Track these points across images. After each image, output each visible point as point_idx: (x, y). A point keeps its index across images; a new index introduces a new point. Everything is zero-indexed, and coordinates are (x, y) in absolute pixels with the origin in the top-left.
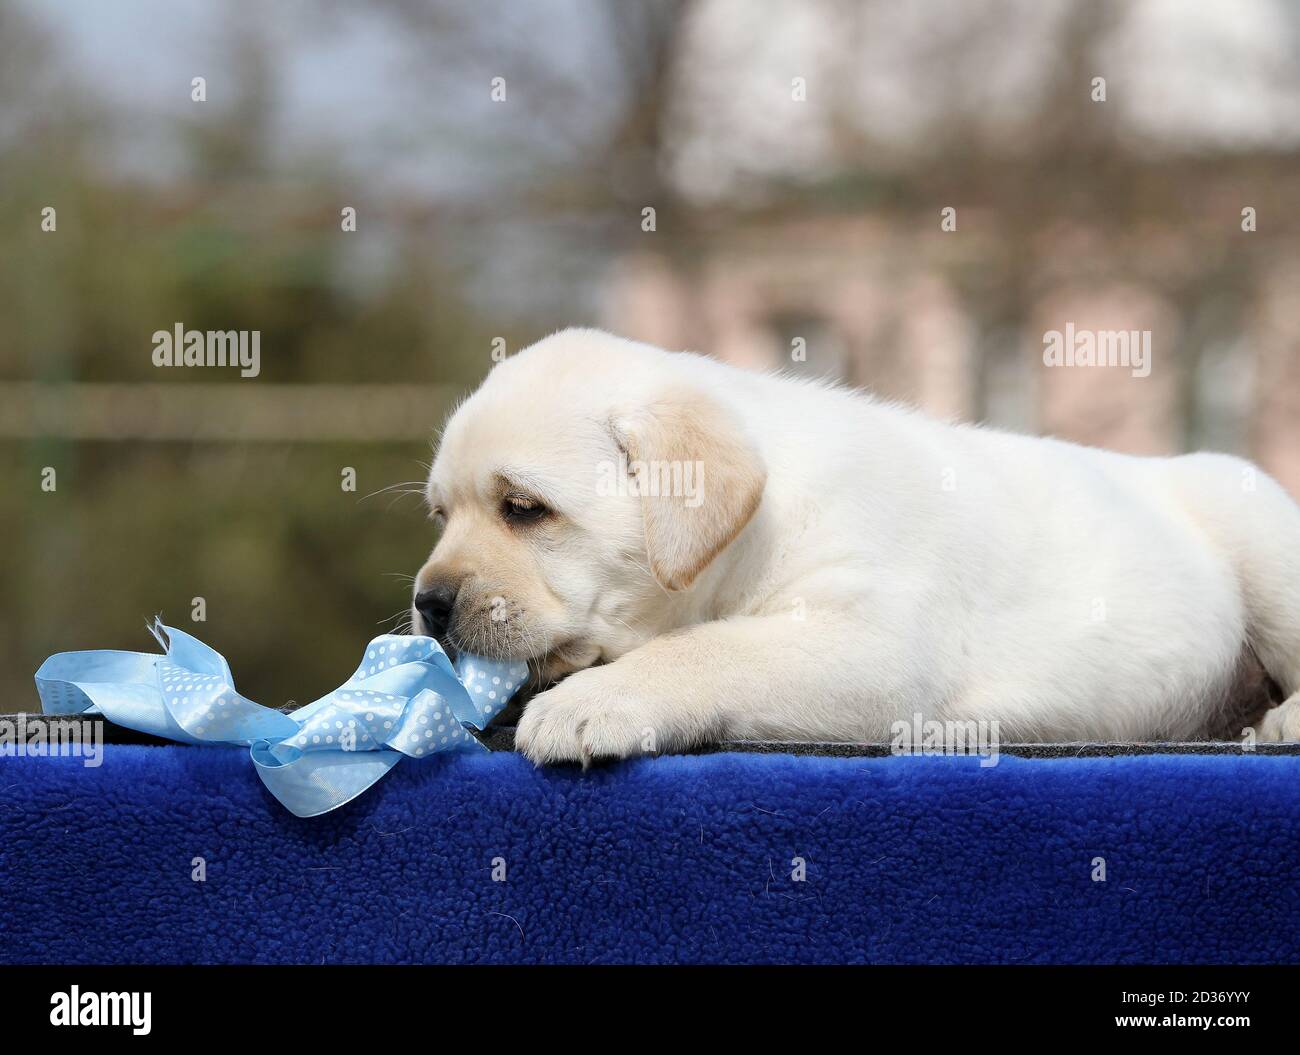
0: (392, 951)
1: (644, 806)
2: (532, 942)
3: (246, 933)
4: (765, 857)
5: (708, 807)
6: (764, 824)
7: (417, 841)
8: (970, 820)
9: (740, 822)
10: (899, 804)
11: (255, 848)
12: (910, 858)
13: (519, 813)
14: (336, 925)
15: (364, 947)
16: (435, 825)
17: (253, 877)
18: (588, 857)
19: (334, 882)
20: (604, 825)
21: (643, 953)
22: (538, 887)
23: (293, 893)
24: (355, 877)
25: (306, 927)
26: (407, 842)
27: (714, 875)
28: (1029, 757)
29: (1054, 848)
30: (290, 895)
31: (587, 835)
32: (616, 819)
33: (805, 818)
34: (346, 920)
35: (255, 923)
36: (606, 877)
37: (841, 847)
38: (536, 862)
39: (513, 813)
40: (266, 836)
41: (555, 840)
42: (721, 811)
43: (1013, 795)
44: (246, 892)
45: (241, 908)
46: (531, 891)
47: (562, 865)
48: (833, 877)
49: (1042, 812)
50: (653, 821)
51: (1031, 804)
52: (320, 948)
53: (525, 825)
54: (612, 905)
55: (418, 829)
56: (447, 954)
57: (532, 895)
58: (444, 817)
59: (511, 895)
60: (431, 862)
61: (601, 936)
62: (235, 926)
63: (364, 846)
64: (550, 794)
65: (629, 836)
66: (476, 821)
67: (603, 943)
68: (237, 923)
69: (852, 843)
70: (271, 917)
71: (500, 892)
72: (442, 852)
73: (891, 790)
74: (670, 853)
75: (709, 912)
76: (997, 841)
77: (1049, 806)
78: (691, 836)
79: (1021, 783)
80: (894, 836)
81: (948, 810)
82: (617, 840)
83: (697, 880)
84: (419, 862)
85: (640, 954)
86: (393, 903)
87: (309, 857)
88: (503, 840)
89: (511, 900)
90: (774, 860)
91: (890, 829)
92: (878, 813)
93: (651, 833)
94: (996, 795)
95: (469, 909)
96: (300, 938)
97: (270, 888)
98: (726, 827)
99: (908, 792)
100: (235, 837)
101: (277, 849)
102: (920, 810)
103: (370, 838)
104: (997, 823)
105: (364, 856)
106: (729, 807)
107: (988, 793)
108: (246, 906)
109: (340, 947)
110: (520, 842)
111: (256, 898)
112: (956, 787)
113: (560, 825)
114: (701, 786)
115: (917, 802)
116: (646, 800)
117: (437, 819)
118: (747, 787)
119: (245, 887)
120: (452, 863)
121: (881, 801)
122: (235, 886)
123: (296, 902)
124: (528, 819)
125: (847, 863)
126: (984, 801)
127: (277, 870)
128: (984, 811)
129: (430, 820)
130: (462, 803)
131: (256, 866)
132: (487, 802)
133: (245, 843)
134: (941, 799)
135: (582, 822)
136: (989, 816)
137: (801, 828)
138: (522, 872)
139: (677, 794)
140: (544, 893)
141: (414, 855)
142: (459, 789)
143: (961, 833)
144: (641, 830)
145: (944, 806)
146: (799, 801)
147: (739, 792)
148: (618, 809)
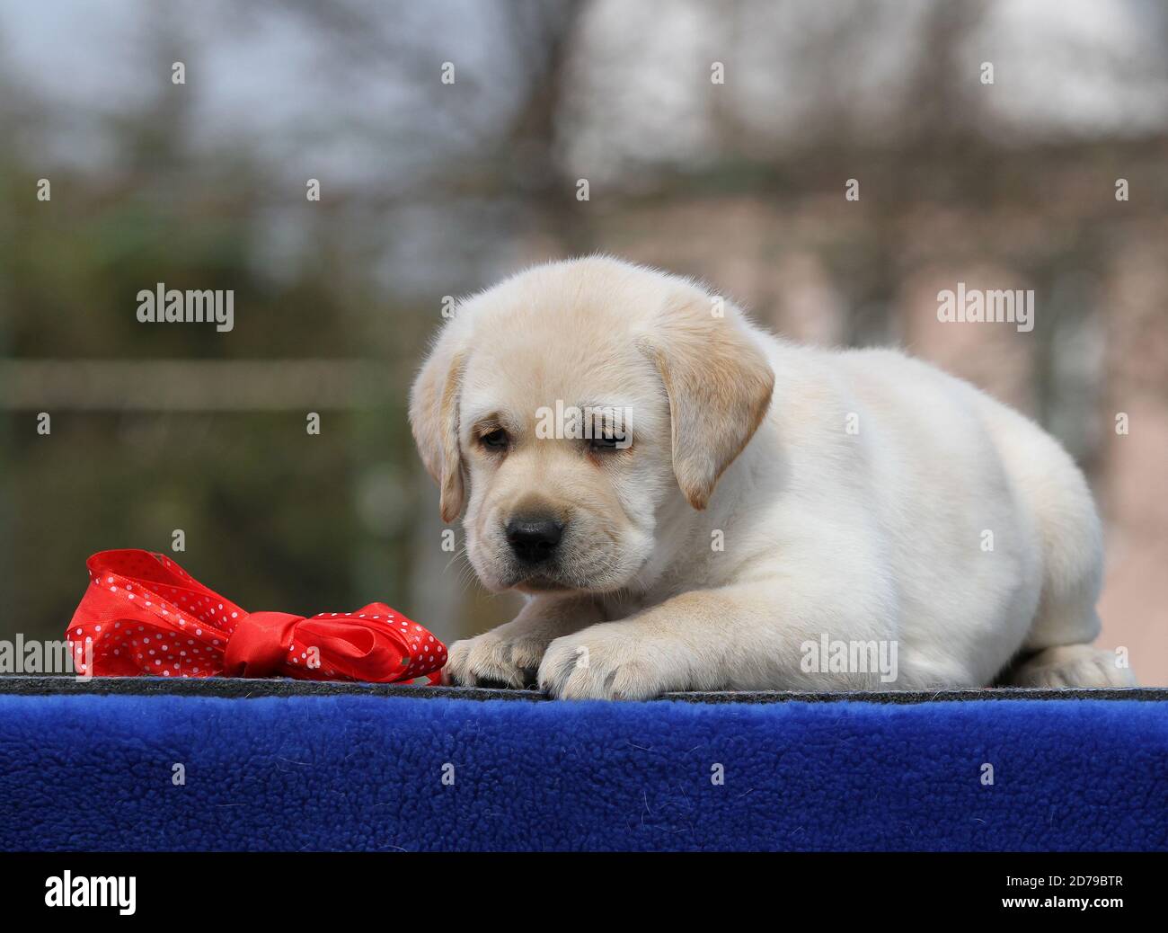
1: (527, 744)
4: (640, 792)
5: (587, 745)
6: (638, 760)
7: (317, 779)
8: (831, 755)
9: (616, 758)
10: (765, 741)
12: (775, 791)
13: (411, 753)
16: (334, 764)
17: (164, 814)
18: (475, 792)
19: (240, 818)
20: (490, 762)
22: (430, 821)
23: (201, 829)
24: (259, 813)
26: (308, 780)
27: (592, 808)
29: (910, 782)
30: (198, 830)
31: (474, 771)
32: (501, 757)
33: (678, 754)
36: (493, 811)
38: (428, 797)
39: (406, 752)
42: (598, 749)
43: (871, 734)
44: (159, 828)
46: (423, 825)
47: (451, 800)
48: (704, 810)
49: (898, 748)
50: (535, 759)
51: (888, 742)
53: (417, 763)
55: (317, 767)
57: (424, 829)
58: (341, 756)
59: (405, 830)
60: (331, 798)
63: (268, 784)
64: (439, 735)
65: (513, 773)
66: (371, 760)
71: (394, 826)
72: (340, 789)
73: (757, 728)
74: (551, 788)
76: (857, 776)
77: (905, 743)
78: (571, 772)
80: (760, 771)
81: (810, 746)
82: (503, 777)
83: (577, 813)
84: (318, 799)
86: (295, 837)
87: (217, 795)
88: (398, 778)
89: (405, 834)
90: (649, 794)
91: (756, 764)
92: (745, 750)
93: (534, 770)
94: (855, 734)
95: (366, 842)
97: (180, 824)
98: (603, 763)
99: (773, 730)
100: (148, 777)
102: (783, 747)
103: (273, 776)
104: (856, 759)
105: (268, 793)
106: (606, 744)
107: (848, 732)
108: (158, 841)
110: (413, 779)
111: (167, 833)
112: (817, 726)
114: (580, 726)
115: (782, 738)
116: (528, 739)
117: (335, 759)
118: (624, 727)
119: (157, 823)
120: (350, 799)
121: (748, 738)
122: (148, 823)
123: (204, 837)
124: (419, 757)
125: (717, 797)
126: (844, 739)
127: (187, 807)
128: (844, 747)
129: (328, 759)
130: (358, 743)
131: (167, 804)
132: (382, 742)
133: (157, 782)
134: (804, 736)
135: (470, 758)
136: (848, 752)
137: (674, 763)
138: (414, 807)
139: (558, 733)
140: (435, 827)
141: (314, 792)
142: (356, 730)
143: (823, 768)
144: (525, 767)
145: (806, 743)
146: (671, 738)
147: (616, 731)
148: (503, 748)
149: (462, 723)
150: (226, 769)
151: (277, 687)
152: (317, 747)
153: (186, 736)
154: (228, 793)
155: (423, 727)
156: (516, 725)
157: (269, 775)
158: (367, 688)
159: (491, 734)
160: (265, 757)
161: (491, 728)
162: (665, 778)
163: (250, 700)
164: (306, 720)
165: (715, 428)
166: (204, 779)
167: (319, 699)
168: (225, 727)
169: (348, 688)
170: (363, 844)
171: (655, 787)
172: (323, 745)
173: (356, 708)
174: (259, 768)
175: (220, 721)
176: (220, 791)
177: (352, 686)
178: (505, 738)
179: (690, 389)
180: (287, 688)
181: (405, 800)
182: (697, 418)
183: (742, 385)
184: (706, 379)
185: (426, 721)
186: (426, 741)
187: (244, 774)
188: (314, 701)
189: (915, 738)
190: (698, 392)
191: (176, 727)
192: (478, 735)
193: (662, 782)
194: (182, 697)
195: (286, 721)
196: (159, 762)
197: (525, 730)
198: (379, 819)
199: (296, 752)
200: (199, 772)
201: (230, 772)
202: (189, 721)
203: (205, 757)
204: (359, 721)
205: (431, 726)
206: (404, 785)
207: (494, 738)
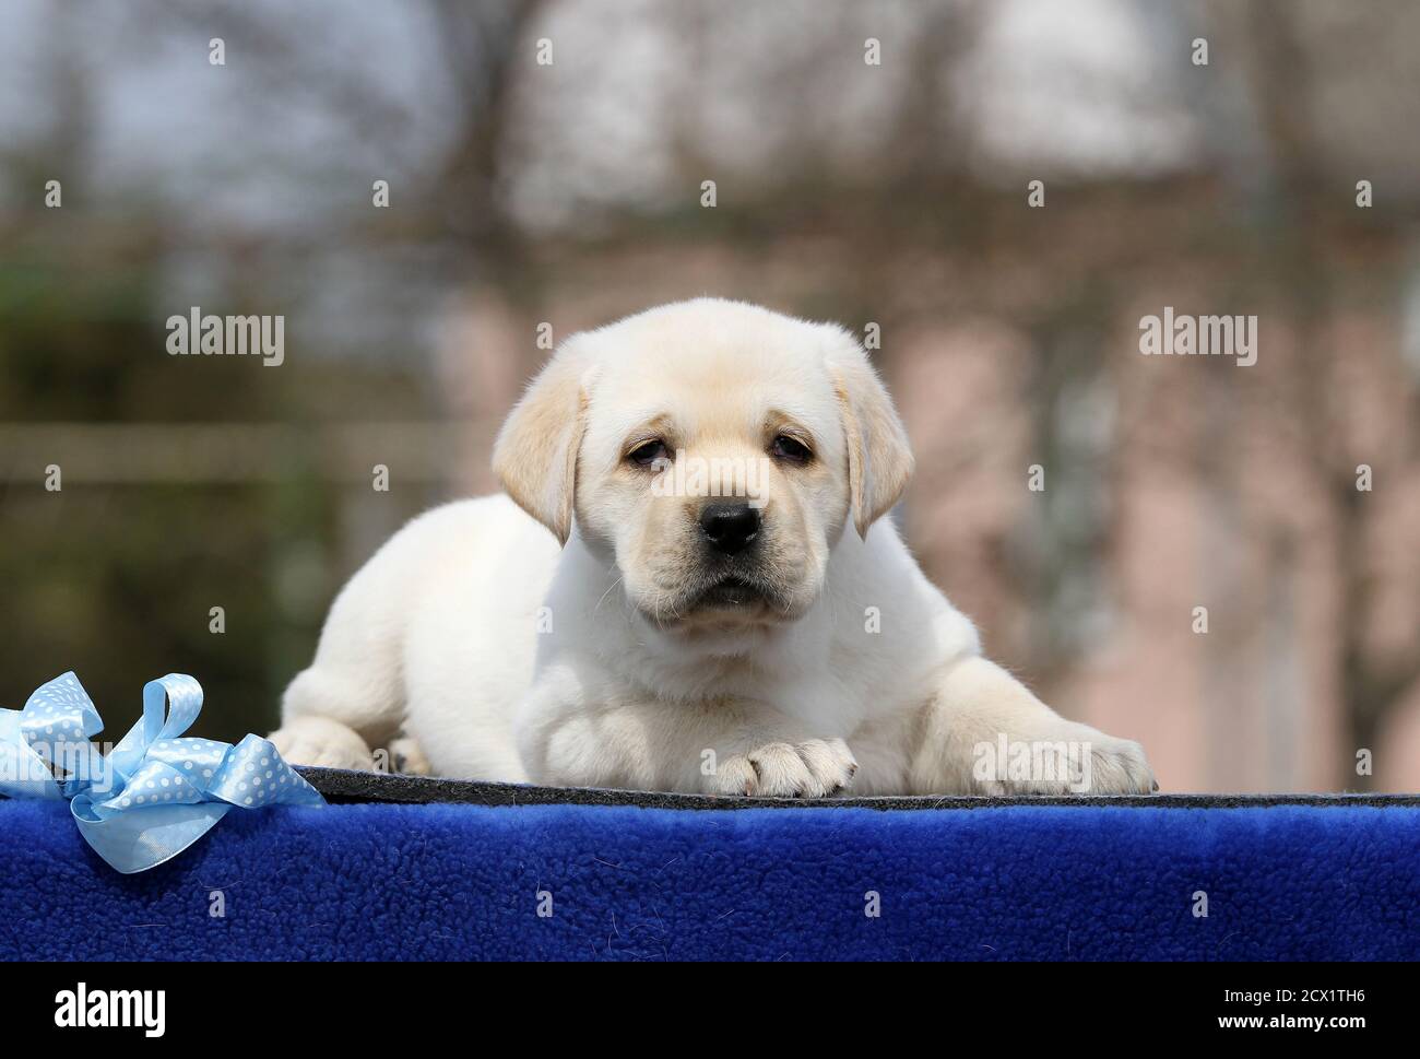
1: (480, 858)
4: (608, 911)
5: (548, 859)
6: (606, 877)
7: (244, 896)
8: (823, 872)
9: (581, 874)
10: (748, 857)
11: (76, 904)
12: (760, 912)
13: (351, 867)
16: (264, 879)
17: (73, 934)
18: (422, 911)
19: (157, 939)
20: (439, 877)
22: (371, 944)
23: (114, 951)
24: (179, 935)
27: (554, 929)
29: (910, 902)
30: (112, 954)
31: (421, 888)
32: (452, 872)
33: (650, 870)
36: (442, 932)
37: (688, 901)
38: (369, 918)
39: (345, 866)
40: (87, 891)
41: (388, 894)
42: (561, 864)
43: (868, 849)
44: (66, 951)
46: (363, 949)
47: (396, 921)
48: (681, 933)
49: (897, 865)
50: (490, 874)
51: (886, 857)
53: (357, 879)
55: (246, 884)
57: (364, 953)
58: (273, 871)
59: (342, 953)
60: (260, 919)
63: (189, 902)
64: (383, 848)
65: (465, 890)
66: (306, 875)
69: (699, 896)
71: (331, 950)
72: (272, 907)
73: (740, 842)
77: (905, 859)
78: (530, 889)
80: (743, 889)
81: (799, 862)
82: (453, 893)
83: (536, 935)
84: (247, 918)
87: (132, 914)
88: (335, 895)
90: (617, 914)
91: (739, 882)
92: (726, 866)
93: (488, 886)
94: (849, 848)
97: (91, 946)
98: (567, 880)
99: (758, 846)
100: (55, 893)
101: (98, 906)
102: (770, 863)
103: (196, 893)
105: (189, 913)
106: (570, 859)
107: (842, 845)
110: (352, 897)
112: (808, 839)
113: (393, 878)
114: (540, 838)
115: (767, 854)
116: (482, 852)
117: (265, 874)
120: (281, 918)
121: (729, 853)
124: (360, 872)
125: (694, 918)
126: (836, 854)
127: (98, 927)
128: (837, 864)
129: (258, 874)
130: (291, 857)
131: (76, 923)
132: (318, 856)
133: (65, 898)
134: (793, 851)
135: (417, 874)
136: (842, 870)
137: (645, 880)
138: (354, 929)
139: (515, 847)
141: (242, 911)
142: (289, 843)
143: (814, 886)
144: (479, 883)
145: (796, 859)
146: (643, 853)
147: (581, 845)
148: (453, 862)
149: (407, 834)
152: (246, 862)
154: (143, 912)
155: (364, 839)
157: (191, 893)
159: (440, 847)
161: (439, 839)
162: (635, 896)
166: (117, 896)
171: (625, 906)
172: (253, 860)
176: (135, 910)
178: (455, 852)
181: (344, 921)
185: (366, 833)
186: (367, 855)
187: (163, 890)
192: (425, 848)
193: (632, 900)
196: (67, 876)
197: (478, 842)
199: (222, 867)
200: (110, 889)
201: (146, 889)
204: (291, 834)
205: (372, 838)
206: (341, 903)
207: (443, 851)
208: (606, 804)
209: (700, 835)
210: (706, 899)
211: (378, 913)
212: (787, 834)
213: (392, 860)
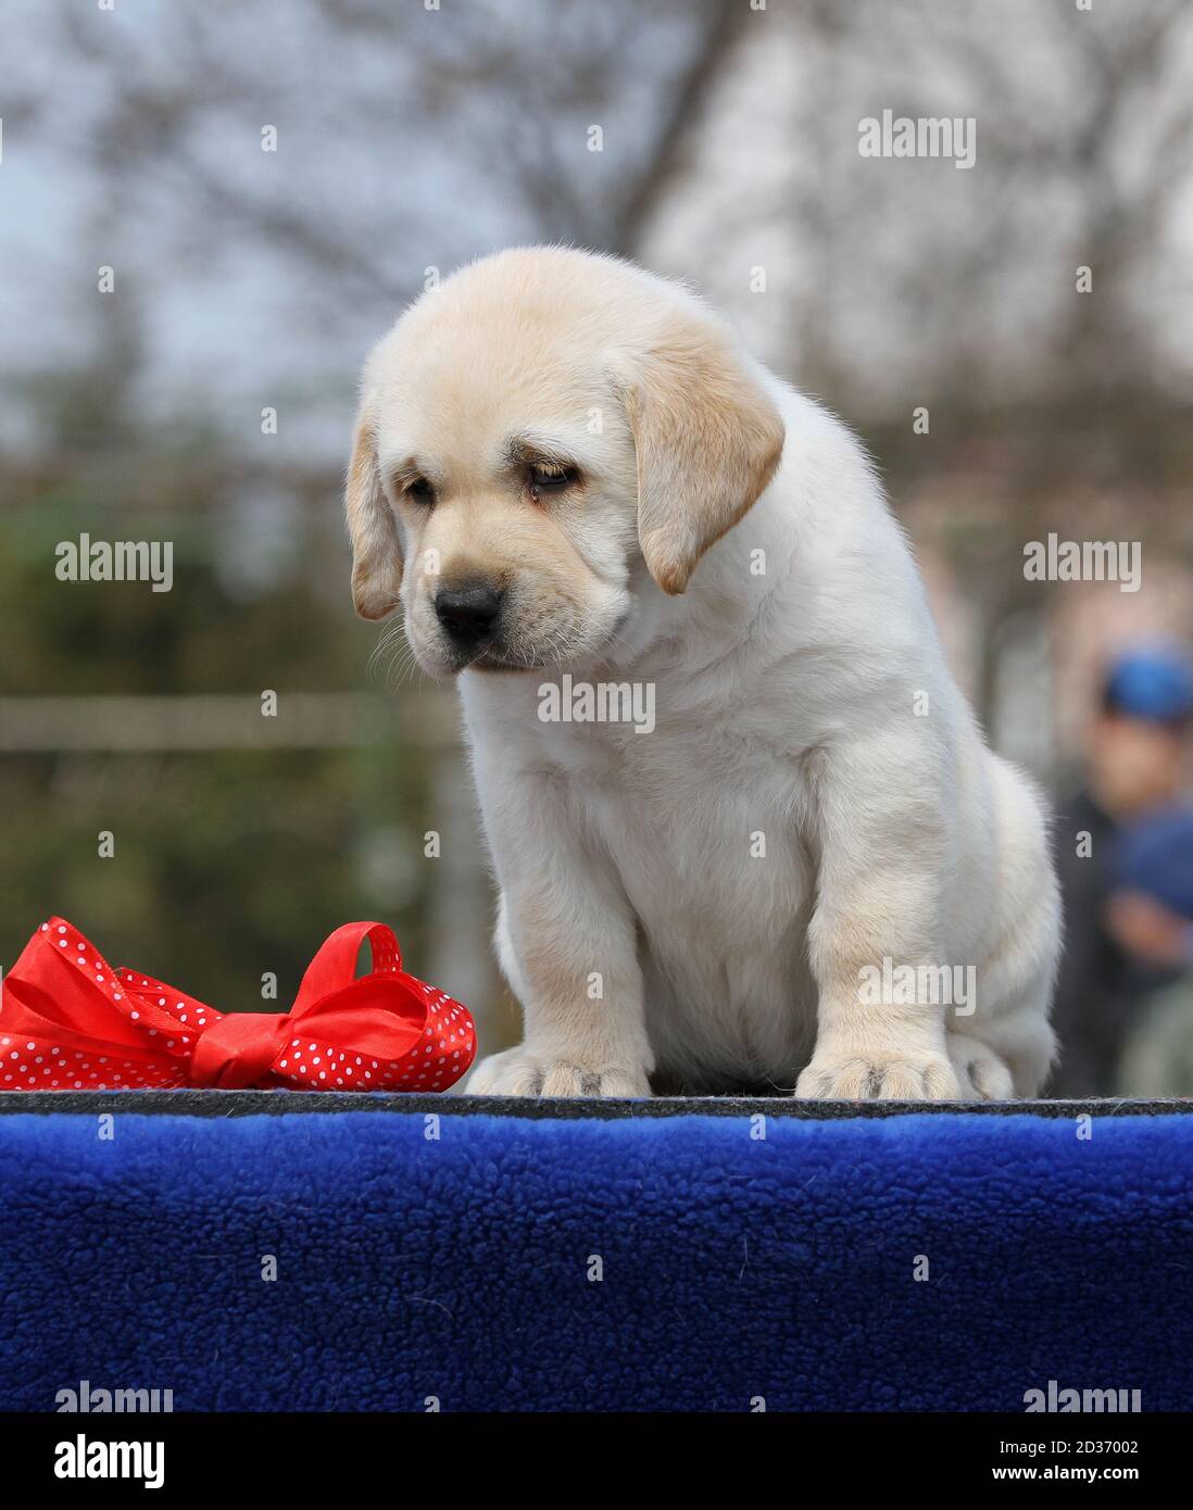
0: (298, 1337)
1: (592, 1176)
2: (464, 1325)
3: (124, 1324)
4: (740, 1239)
5: (669, 1175)
6: (736, 1199)
7: (322, 1225)
8: (985, 1191)
9: (709, 1196)
10: (899, 1170)
11: (130, 1234)
12: (914, 1236)
13: (442, 1190)
14: (230, 1314)
15: (265, 1336)
16: (342, 1204)
17: (128, 1265)
18: (527, 1239)
19: (225, 1269)
20: (545, 1203)
21: (597, 1333)
22: (470, 1270)
23: (176, 1281)
24: (249, 1264)
25: (193, 1317)
26: (310, 1228)
27: (679, 1256)
28: (1054, 1117)
29: (1087, 1225)
30: (173, 1284)
31: (524, 1214)
32: (559, 1194)
33: (788, 1191)
34: (241, 1309)
35: (133, 1314)
36: (550, 1260)
37: (831, 1226)
38: (465, 1245)
39: (435, 1187)
40: (142, 1220)
41: (487, 1222)
42: (684, 1182)
43: (1036, 1156)
44: (123, 1280)
45: (116, 1298)
46: (460, 1274)
47: (496, 1248)
48: (823, 1258)
49: (1071, 1180)
50: (603, 1196)
51: (1058, 1169)
52: (212, 1340)
53: (450, 1202)
54: (558, 1287)
55: (322, 1211)
56: (364, 1338)
57: (462, 1279)
58: (352, 1195)
59: (437, 1279)
60: (340, 1249)
61: (547, 1317)
62: (111, 1319)
63: (259, 1232)
64: (478, 1163)
65: (574, 1216)
66: (390, 1200)
67: (549, 1323)
68: (114, 1315)
69: (845, 1222)
70: (151, 1308)
71: (423, 1276)
72: (354, 1237)
73: (889, 1151)
74: (625, 1234)
75: (674, 1293)
76: (1018, 1220)
77: (1079, 1171)
78: (650, 1215)
79: (1046, 1142)
80: (893, 1214)
81: (958, 1179)
82: (562, 1220)
83: (660, 1262)
84: (325, 1248)
85: (593, 1334)
86: (297, 1289)
87: (194, 1244)
88: (425, 1223)
89: (437, 1284)
90: (750, 1240)
91: (888, 1205)
92: (873, 1183)
93: (601, 1212)
94: (1016, 1157)
95: (388, 1295)
96: (187, 1330)
97: (149, 1276)
98: (691, 1203)
99: (909, 1155)
100: (105, 1222)
101: (155, 1235)
102: (924, 1178)
103: (264, 1222)
104: (1017, 1196)
105: (260, 1242)
106: (695, 1174)
107: (1006, 1154)
108: (123, 1296)
109: (237, 1338)
110: (445, 1225)
111: (132, 1287)
112: (968, 1147)
113: (492, 1205)
114: (661, 1150)
115: (921, 1167)
116: (594, 1168)
117: (344, 1199)
118: (717, 1150)
119: (119, 1276)
120: (365, 1248)
121: (878, 1167)
122: (108, 1275)
123: (180, 1291)
124: (454, 1195)
125: (839, 1243)
126: (1000, 1166)
127: (156, 1257)
128: (1001, 1180)
129: (336, 1200)
130: (374, 1177)
131: (131, 1253)
132: (403, 1175)
133: (117, 1228)
134: (950, 1163)
135: (518, 1198)
136: (1007, 1186)
137: (782, 1204)
138: (449, 1255)
139: (632, 1160)
140: (476, 1276)
141: (319, 1241)
142: (371, 1157)
143: (976, 1209)
144: (590, 1209)
145: (953, 1174)
146: (779, 1167)
147: (707, 1156)
148: (561, 1181)
149: (508, 1146)
150: (204, 1214)
151: (266, 1100)
152: (321, 1183)
153: (151, 1170)
154: (207, 1242)
155: (456, 1152)
156: (577, 1149)
157: (260, 1222)
158: (383, 1099)
159: (546, 1161)
160: (255, 1198)
161: (545, 1152)
162: (772, 1222)
163: (233, 1120)
164: (306, 1145)
165: (699, 490)
166: (176, 1226)
167: (323, 1118)
168: (201, 1157)
169: (358, 1100)
170: (385, 1297)
171: (759, 1232)
172: (329, 1180)
173: (373, 1128)
174: (246, 1212)
175: (194, 1147)
176: (198, 1240)
177: (364, 1097)
178: (562, 1167)
179: (666, 438)
180: (280, 1102)
181: (437, 1248)
182: (673, 477)
183: (739, 434)
184: (691, 423)
185: (461, 1144)
186: (460, 1171)
187: (227, 1220)
188: (315, 1119)
189: (1093, 1164)
190: (679, 442)
191: (139, 1157)
192: (530, 1162)
193: (768, 1227)
194: (143, 1117)
195: (280, 1145)
196: (117, 1205)
197: (590, 1156)
198: (404, 1269)
199: (294, 1191)
200: (169, 1218)
201: (209, 1217)
202: (155, 1149)
203: (176, 1199)
204: (376, 1145)
205: (467, 1151)
206: (434, 1231)
207: (549, 1166)
208: (733, 1116)
209: (844, 1142)
210: (852, 1224)
211: (475, 1240)
212: (942, 1141)
213: (489, 1178)
